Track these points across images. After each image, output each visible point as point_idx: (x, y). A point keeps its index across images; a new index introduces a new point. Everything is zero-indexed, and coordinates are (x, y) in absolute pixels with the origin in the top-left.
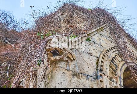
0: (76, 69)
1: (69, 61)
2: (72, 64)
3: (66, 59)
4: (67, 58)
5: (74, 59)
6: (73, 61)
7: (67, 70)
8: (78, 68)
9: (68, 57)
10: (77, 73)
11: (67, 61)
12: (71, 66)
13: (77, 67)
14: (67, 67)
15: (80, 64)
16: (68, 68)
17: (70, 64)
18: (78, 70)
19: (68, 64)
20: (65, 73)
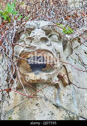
0: (72, 105)
1: (61, 85)
2: (66, 94)
3: (55, 80)
4: (57, 79)
5: (70, 83)
6: (68, 86)
7: (57, 106)
8: (76, 105)
9: (60, 77)
10: (75, 116)
11: (57, 86)
12: (63, 99)
13: (75, 102)
14: (56, 99)
15: (81, 95)
16: (58, 102)
17: (61, 92)
18: (76, 109)
19: (59, 92)
20: (53, 114)
